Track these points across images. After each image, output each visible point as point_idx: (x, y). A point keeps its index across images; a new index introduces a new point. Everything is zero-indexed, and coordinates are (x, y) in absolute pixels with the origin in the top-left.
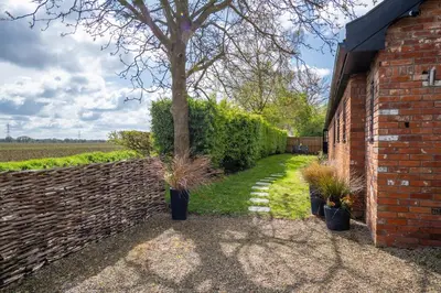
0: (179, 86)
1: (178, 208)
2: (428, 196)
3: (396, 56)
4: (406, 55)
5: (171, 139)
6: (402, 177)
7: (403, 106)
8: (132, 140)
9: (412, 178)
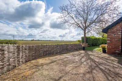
0: (85, 35)
1: (84, 49)
2: (114, 49)
3: (109, 32)
4: (111, 32)
5: (84, 41)
6: (110, 46)
7: (110, 38)
8: (79, 41)
9: (111, 46)
